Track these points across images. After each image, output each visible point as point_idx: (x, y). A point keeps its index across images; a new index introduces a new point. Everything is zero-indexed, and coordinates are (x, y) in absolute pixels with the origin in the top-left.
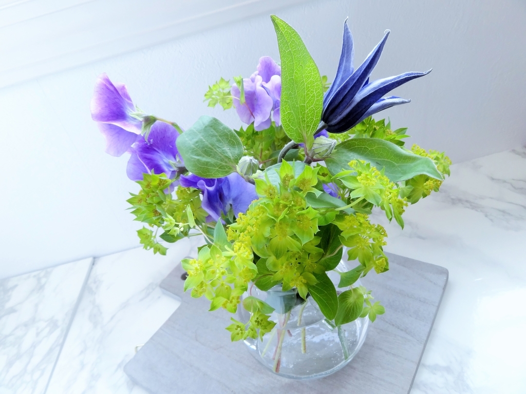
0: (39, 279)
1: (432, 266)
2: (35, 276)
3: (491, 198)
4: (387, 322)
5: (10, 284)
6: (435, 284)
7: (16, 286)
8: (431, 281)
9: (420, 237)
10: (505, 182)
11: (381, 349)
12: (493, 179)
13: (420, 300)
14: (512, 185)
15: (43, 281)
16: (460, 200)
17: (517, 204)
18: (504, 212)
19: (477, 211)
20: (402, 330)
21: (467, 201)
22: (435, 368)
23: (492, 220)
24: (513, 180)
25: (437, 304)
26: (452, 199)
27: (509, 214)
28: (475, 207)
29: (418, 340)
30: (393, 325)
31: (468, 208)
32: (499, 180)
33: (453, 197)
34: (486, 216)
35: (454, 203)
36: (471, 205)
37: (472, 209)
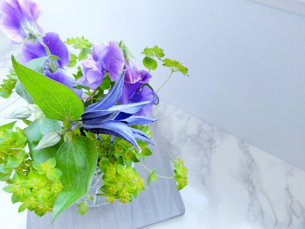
3: (268, 199)
4: (131, 205)
6: (171, 211)
8: (171, 209)
9: (203, 182)
10: (291, 198)
12: (287, 189)
13: (155, 211)
14: (292, 203)
16: (251, 183)
17: (275, 216)
18: (262, 212)
19: (250, 197)
21: (254, 187)
23: (249, 210)
24: (298, 202)
25: (159, 221)
26: (248, 178)
27: (263, 216)
28: (252, 194)
29: (131, 226)
30: (132, 209)
31: (249, 191)
32: (290, 193)
33: (250, 178)
34: (250, 205)
35: (245, 181)
36: (252, 192)
37: (250, 194)
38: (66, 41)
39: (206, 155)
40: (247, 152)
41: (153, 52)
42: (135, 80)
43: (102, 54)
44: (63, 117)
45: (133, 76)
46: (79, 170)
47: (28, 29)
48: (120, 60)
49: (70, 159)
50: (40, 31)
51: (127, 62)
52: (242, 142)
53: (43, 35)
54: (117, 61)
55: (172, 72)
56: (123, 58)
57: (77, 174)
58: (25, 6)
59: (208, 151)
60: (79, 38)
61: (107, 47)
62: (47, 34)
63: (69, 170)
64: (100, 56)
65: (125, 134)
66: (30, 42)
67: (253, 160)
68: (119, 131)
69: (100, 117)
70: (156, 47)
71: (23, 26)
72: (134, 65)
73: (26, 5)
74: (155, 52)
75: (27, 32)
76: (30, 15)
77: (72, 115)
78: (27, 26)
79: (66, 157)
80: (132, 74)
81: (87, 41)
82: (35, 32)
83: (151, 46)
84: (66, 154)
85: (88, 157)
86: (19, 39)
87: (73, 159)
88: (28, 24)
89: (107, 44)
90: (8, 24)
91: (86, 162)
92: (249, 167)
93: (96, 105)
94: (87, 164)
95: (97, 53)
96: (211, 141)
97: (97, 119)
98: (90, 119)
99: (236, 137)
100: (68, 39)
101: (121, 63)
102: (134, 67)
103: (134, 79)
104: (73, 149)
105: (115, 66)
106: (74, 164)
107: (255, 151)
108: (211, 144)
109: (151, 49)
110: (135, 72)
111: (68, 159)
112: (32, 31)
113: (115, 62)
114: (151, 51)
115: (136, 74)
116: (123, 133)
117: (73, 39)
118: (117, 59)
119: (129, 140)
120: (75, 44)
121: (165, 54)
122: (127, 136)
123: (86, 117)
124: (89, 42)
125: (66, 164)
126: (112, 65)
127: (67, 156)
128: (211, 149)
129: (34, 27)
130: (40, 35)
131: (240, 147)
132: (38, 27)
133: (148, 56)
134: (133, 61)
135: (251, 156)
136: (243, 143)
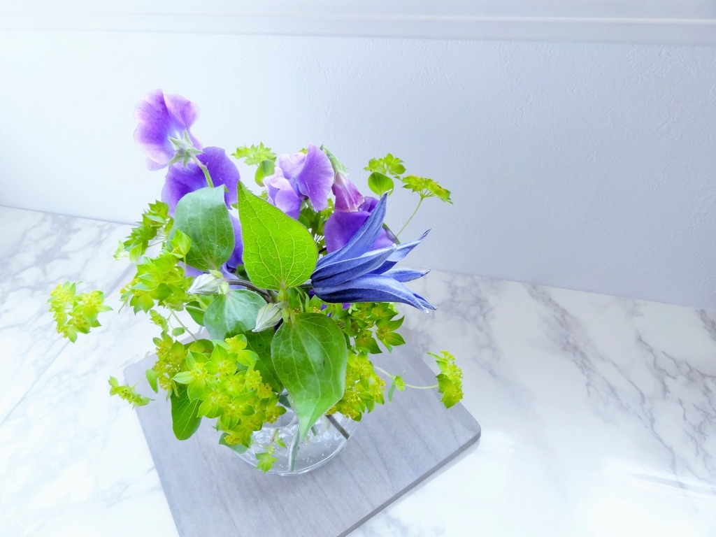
0: (101, 232)
1: (469, 415)
2: (99, 226)
3: (615, 365)
4: (378, 452)
5: (76, 225)
6: (455, 437)
7: (79, 230)
8: (454, 433)
9: (492, 373)
10: (651, 351)
11: (352, 476)
12: (640, 339)
13: (427, 448)
14: (655, 359)
15: (105, 235)
16: (575, 348)
17: (637, 388)
18: (613, 389)
19: (583, 372)
20: (386, 468)
21: (582, 354)
22: (393, 522)
23: (589, 393)
24: (664, 353)
26: (568, 343)
27: (616, 396)
28: (584, 364)
29: (393, 487)
30: (382, 458)
31: (577, 363)
32: (646, 344)
33: (571, 340)
34: (588, 385)
35: (565, 349)
36: (582, 362)
37: (580, 367)
38: (236, 152)
39: (480, 328)
40: (549, 301)
41: (385, 165)
42: (355, 205)
43: (297, 171)
44: (277, 282)
45: (350, 200)
46: (315, 367)
47: (176, 143)
48: (328, 174)
49: (297, 351)
50: (194, 146)
51: (337, 178)
52: (534, 287)
53: (200, 152)
54: (321, 175)
55: (422, 199)
56: (332, 170)
57: (312, 373)
58: (173, 107)
59: (480, 319)
60: (255, 146)
61: (304, 160)
62: (205, 150)
63: (298, 368)
64: (293, 172)
65: (396, 291)
66: (179, 165)
67: (564, 312)
68: (385, 287)
69: (351, 270)
70: (390, 156)
71: (169, 138)
72: (350, 182)
73: (175, 105)
74: (388, 166)
75: (175, 148)
76: (180, 120)
77: (292, 277)
78: (177, 138)
79: (290, 348)
80: (349, 195)
81: (268, 149)
82: (189, 146)
83: (380, 155)
84: (288, 343)
85: (325, 346)
86: (161, 158)
87: (302, 351)
88: (177, 134)
89: (303, 155)
90: (147, 137)
91: (324, 353)
92: (562, 325)
93: (336, 254)
94: (325, 356)
95: (287, 170)
96: (479, 302)
97: (346, 274)
98: (331, 277)
99: (520, 282)
100: (238, 150)
101: (328, 178)
102: (350, 185)
103: (353, 203)
104: (299, 334)
105: (319, 185)
106: (306, 357)
107: (562, 297)
108: (482, 308)
109: (380, 159)
110: (353, 193)
111: (293, 352)
112: (183, 145)
113: (318, 178)
114: (382, 163)
115: (355, 196)
116: (392, 290)
117: (245, 148)
118: (322, 172)
119: (404, 298)
120: (248, 157)
121: (405, 167)
122: (400, 293)
123: (322, 275)
124: (272, 151)
125: (291, 358)
126: (315, 184)
127: (291, 345)
128: (484, 316)
129: (186, 137)
130: (195, 152)
131: (533, 296)
132: (193, 140)
133: (376, 171)
134: (346, 175)
135: (557, 305)
136: (536, 289)
